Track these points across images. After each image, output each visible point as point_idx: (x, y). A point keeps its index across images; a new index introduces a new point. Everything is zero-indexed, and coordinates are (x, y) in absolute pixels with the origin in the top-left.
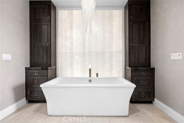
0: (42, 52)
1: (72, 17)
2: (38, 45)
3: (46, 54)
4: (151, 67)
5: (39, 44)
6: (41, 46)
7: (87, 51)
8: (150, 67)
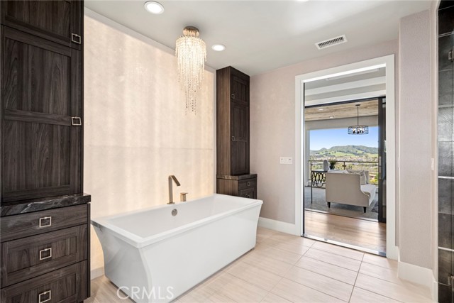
0: (47, 144)
1: (120, 49)
2: (29, 119)
3: (62, 152)
4: (251, 173)
5: (30, 114)
6: (40, 124)
7: (157, 145)
8: (249, 173)
